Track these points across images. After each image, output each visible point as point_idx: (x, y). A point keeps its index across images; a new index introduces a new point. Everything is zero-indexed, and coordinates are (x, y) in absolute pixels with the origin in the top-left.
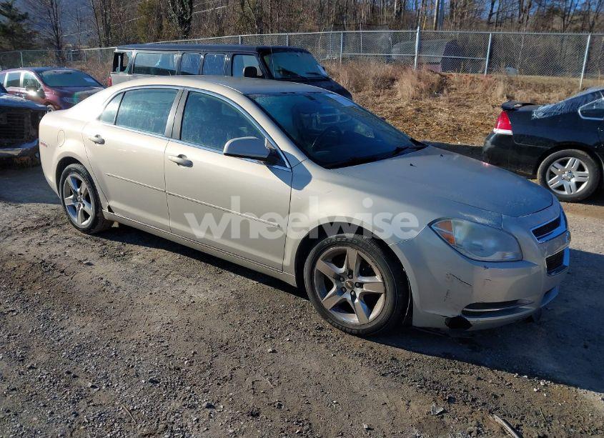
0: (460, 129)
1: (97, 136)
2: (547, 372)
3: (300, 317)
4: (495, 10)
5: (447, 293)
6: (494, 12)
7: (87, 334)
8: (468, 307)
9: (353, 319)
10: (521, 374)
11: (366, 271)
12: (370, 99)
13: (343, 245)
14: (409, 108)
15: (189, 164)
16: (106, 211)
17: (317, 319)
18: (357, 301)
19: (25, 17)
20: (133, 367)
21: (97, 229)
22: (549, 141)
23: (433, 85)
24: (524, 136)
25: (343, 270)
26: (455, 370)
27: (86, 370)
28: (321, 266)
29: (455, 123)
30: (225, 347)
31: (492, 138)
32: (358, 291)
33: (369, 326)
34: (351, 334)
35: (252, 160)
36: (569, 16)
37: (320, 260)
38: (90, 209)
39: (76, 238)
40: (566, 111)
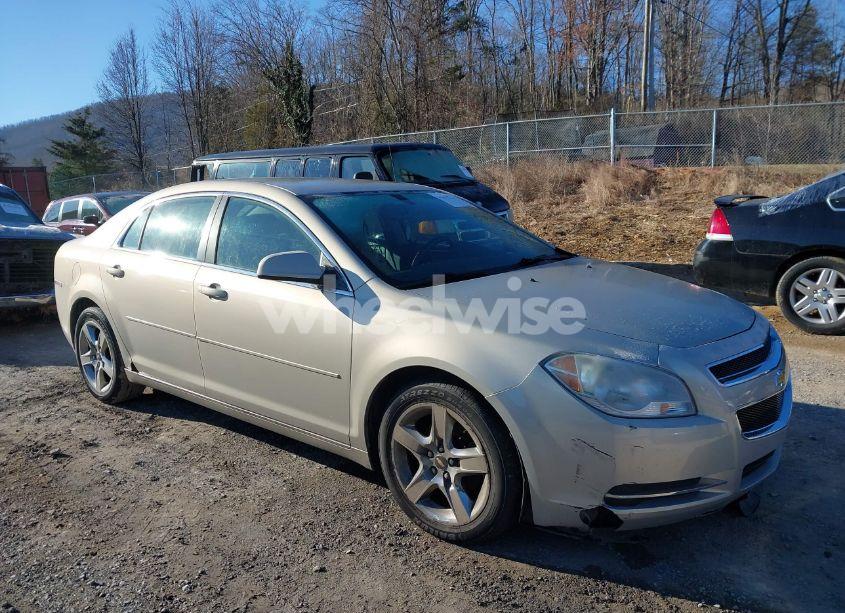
0: (672, 242)
1: (116, 267)
2: (755, 597)
3: (377, 516)
4: (730, 83)
5: (578, 470)
6: (728, 85)
7: (55, 547)
8: (612, 491)
9: (449, 517)
10: (711, 603)
11: (461, 440)
12: (545, 209)
13: (426, 401)
14: (601, 217)
15: (223, 296)
16: (129, 369)
17: (401, 519)
18: (452, 488)
19: (99, 134)
20: (104, 596)
21: (120, 397)
22: (787, 247)
23: (636, 184)
24: (750, 241)
25: (428, 440)
26: (601, 596)
27: (35, 600)
28: (401, 435)
29: (667, 233)
30: (250, 563)
31: (704, 247)
32: (453, 472)
33: (472, 527)
34: (448, 540)
35: (299, 283)
36: (838, 82)
37: (397, 426)
38: (110, 370)
39: (93, 410)
40: (809, 201)
